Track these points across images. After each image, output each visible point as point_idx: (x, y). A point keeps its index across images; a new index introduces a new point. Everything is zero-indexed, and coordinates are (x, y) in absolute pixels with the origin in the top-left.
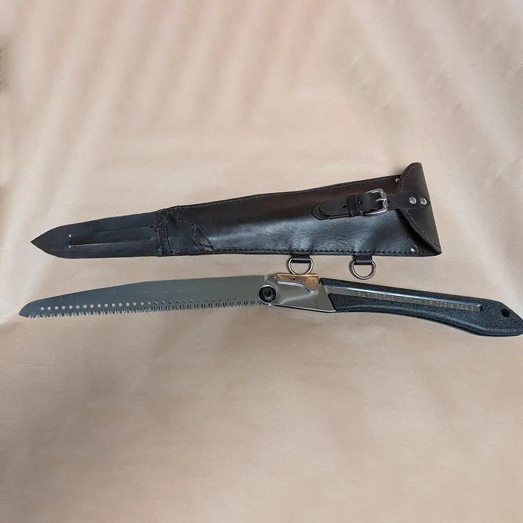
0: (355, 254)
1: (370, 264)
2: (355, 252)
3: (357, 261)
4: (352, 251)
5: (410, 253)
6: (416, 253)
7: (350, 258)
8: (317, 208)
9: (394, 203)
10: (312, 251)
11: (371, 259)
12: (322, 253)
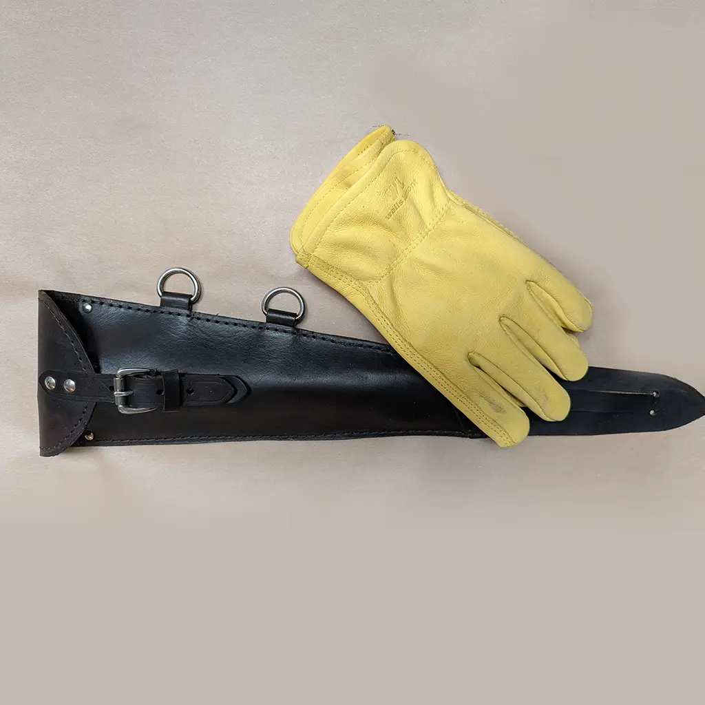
0: (188, 312)
1: (165, 293)
2: (188, 316)
3: (186, 301)
4: (193, 318)
5: (93, 302)
6: (84, 301)
9: (105, 386)
10: (261, 328)
11: (162, 301)
12: (244, 323)
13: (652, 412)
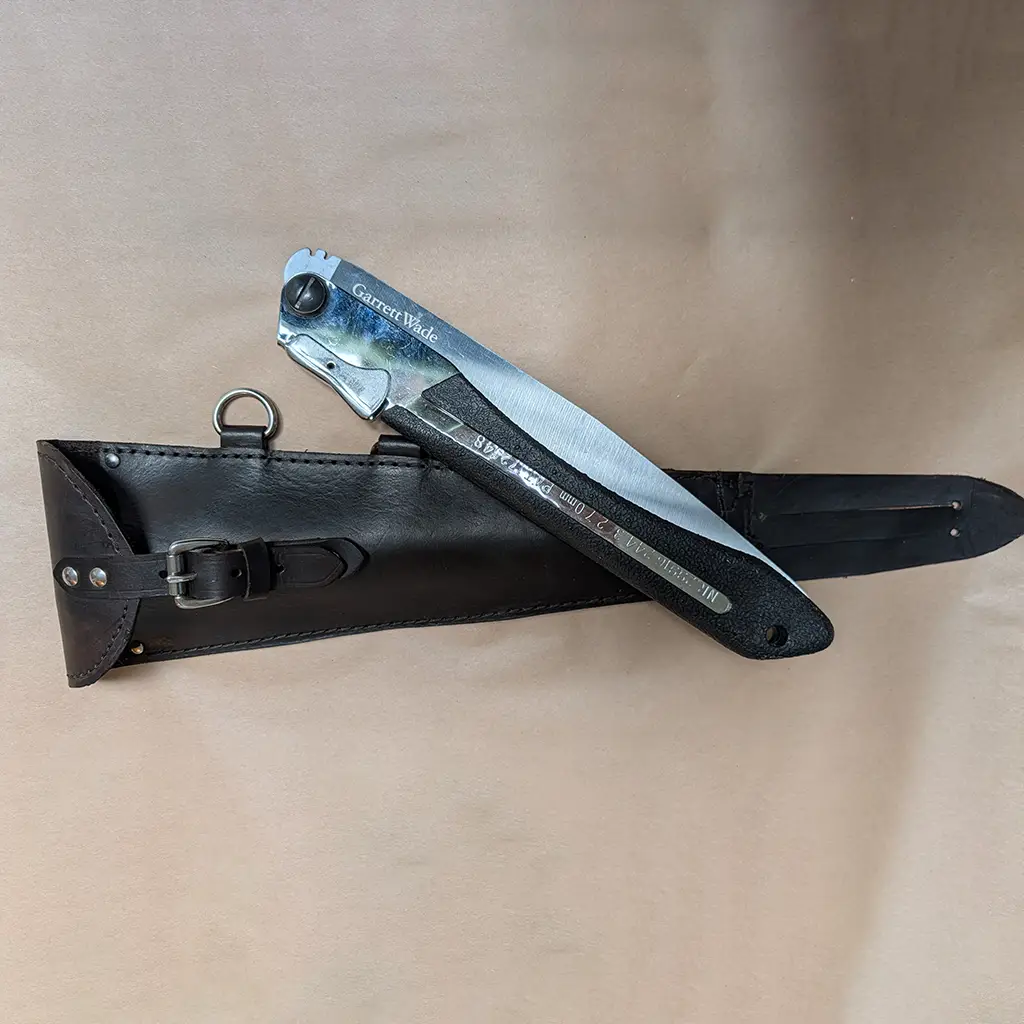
0: (263, 452)
1: (225, 427)
2: (263, 457)
3: (258, 435)
4: (270, 460)
5: (120, 451)
6: (106, 451)
7: (280, 444)
8: (352, 567)
9: (152, 571)
10: (372, 464)
11: (223, 439)
12: (347, 459)
13: (954, 532)
